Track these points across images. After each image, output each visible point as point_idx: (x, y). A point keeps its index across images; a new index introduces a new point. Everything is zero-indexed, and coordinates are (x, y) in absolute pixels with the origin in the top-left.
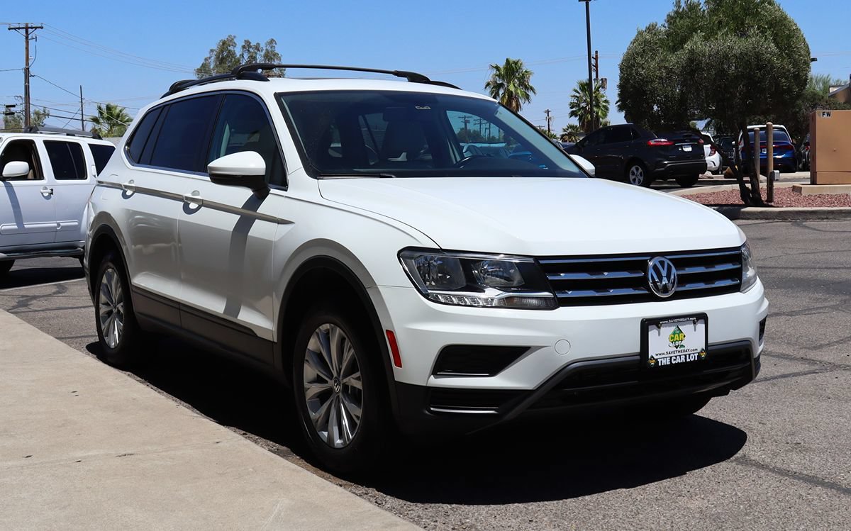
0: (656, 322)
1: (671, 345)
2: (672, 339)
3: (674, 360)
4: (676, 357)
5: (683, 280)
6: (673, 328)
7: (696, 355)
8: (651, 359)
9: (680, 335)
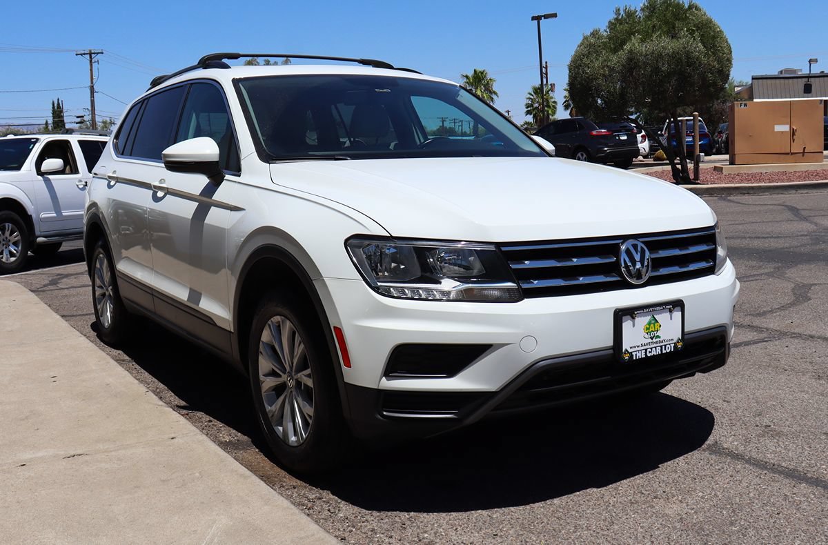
0: (631, 312)
1: (646, 336)
3: (650, 352)
4: (651, 349)
5: (657, 263)
6: (648, 319)
7: (672, 345)
8: (625, 353)
9: (656, 325)
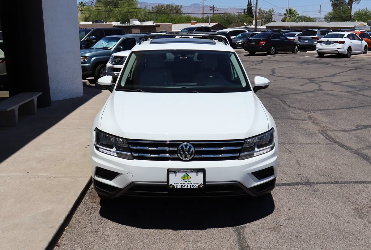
1: (183, 180)
2: (183, 178)
3: (184, 187)
4: (185, 185)
6: (183, 174)
7: (197, 186)
8: (170, 185)
9: (188, 177)
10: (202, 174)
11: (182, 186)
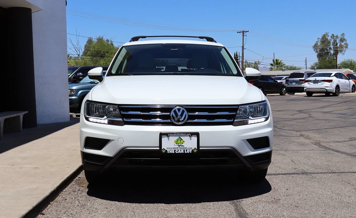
0: (167, 135)
1: (176, 145)
2: (176, 142)
3: (177, 151)
4: (178, 150)
5: (190, 117)
6: (176, 138)
7: (191, 151)
8: (163, 150)
9: (181, 141)
10: (196, 138)
11: (175, 150)
